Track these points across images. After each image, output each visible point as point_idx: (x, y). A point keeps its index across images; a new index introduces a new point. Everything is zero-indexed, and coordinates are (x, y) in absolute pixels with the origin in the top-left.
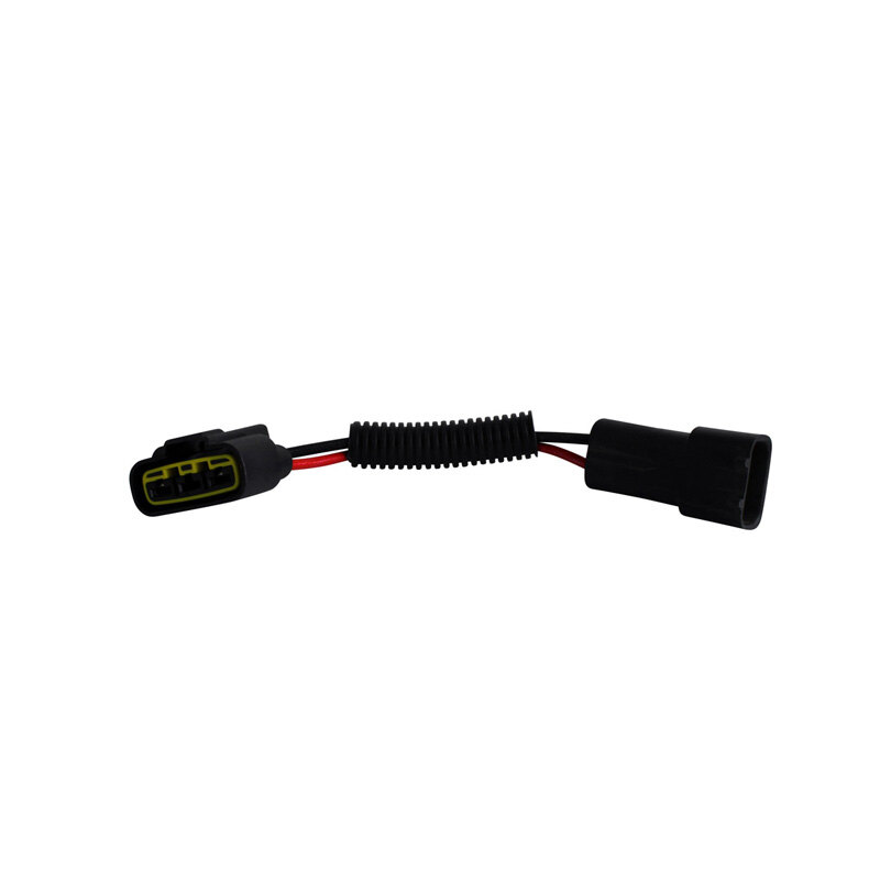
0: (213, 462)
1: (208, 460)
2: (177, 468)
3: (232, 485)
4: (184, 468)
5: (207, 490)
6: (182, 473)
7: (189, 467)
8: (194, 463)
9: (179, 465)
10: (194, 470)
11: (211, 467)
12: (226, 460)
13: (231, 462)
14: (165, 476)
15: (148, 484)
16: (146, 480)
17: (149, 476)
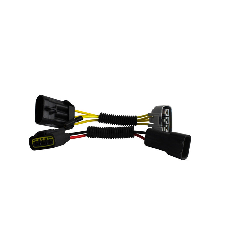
0: (48, 138)
1: (47, 137)
2: (40, 139)
3: (52, 144)
4: (42, 139)
5: (47, 145)
6: (41, 140)
7: (43, 139)
8: (44, 138)
9: (40, 138)
10: (44, 140)
11: (48, 139)
12: (51, 138)
13: (52, 138)
14: (37, 141)
15: (33, 142)
16: (33, 141)
17: (34, 140)
